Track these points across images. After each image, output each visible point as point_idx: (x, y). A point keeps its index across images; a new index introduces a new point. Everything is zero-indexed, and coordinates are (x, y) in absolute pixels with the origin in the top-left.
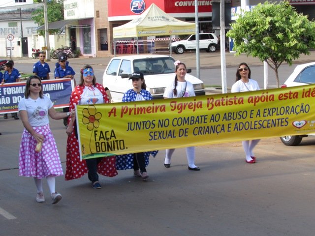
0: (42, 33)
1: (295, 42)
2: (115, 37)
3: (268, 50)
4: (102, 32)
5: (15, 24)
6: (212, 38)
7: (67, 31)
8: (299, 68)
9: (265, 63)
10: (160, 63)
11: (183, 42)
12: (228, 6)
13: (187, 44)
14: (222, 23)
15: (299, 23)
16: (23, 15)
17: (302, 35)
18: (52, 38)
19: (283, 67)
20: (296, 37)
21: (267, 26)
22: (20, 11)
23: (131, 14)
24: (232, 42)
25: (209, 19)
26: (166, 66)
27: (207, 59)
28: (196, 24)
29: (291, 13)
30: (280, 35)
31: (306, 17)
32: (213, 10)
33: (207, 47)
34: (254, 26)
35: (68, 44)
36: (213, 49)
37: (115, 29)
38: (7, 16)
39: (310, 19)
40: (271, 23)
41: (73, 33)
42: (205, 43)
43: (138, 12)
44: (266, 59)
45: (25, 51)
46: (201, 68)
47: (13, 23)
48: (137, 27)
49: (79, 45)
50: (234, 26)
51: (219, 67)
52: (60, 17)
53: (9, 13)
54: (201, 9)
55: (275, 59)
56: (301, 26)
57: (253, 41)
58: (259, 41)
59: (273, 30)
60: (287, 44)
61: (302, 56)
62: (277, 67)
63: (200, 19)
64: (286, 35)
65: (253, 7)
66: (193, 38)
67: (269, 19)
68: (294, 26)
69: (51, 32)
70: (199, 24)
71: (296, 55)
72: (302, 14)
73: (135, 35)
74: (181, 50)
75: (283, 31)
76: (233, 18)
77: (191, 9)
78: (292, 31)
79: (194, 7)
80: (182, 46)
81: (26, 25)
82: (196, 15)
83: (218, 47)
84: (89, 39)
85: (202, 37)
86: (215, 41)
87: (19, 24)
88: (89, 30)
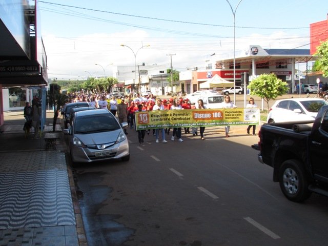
0: (170, 86)
1: (276, 91)
2: (200, 87)
3: (265, 94)
4: (195, 86)
5: (160, 82)
6: (240, 88)
7: (181, 85)
8: (277, 102)
9: (263, 99)
10: (219, 98)
11: (228, 90)
12: (248, 76)
13: (230, 91)
14: (245, 82)
15: (278, 83)
16: (163, 78)
17: (279, 88)
18: (174, 87)
19: (271, 101)
20: (276, 89)
21: (264, 84)
22: (161, 77)
23: (206, 78)
24: (248, 91)
25: (240, 81)
26: (221, 100)
27: (239, 97)
28: (234, 83)
29: (275, 79)
30: (270, 88)
31: (281, 80)
32: (242, 77)
33: (238, 92)
34: (259, 84)
35: (181, 90)
36: (240, 93)
37: (201, 84)
38: (156, 79)
39: (283, 81)
40: (266, 83)
41: (183, 85)
42: (237, 91)
43: (209, 77)
44: (263, 97)
45: (163, 93)
46: (236, 101)
47: (159, 81)
48: (210, 84)
49: (185, 90)
50: (250, 84)
51: (243, 101)
52: (178, 79)
53: (157, 77)
54: (236, 77)
55: (267, 98)
56: (279, 84)
57: (259, 90)
58: (261, 90)
59: (267, 85)
60: (272, 92)
61: (279, 97)
62: (268, 101)
63: (236, 81)
64: (272, 88)
65: (258, 76)
66: (233, 88)
67: (265, 81)
68: (275, 84)
69: (174, 85)
70: (236, 83)
71: (276, 97)
72: (279, 79)
73: (209, 87)
74: (227, 93)
75: (271, 86)
76: (250, 81)
77: (232, 77)
78: (275, 86)
79: (233, 76)
80: (227, 92)
81: (164, 82)
82: (234, 79)
83: (243, 92)
84: (190, 88)
85: (236, 88)
86: (241, 89)
87: (161, 82)
88: (190, 85)
